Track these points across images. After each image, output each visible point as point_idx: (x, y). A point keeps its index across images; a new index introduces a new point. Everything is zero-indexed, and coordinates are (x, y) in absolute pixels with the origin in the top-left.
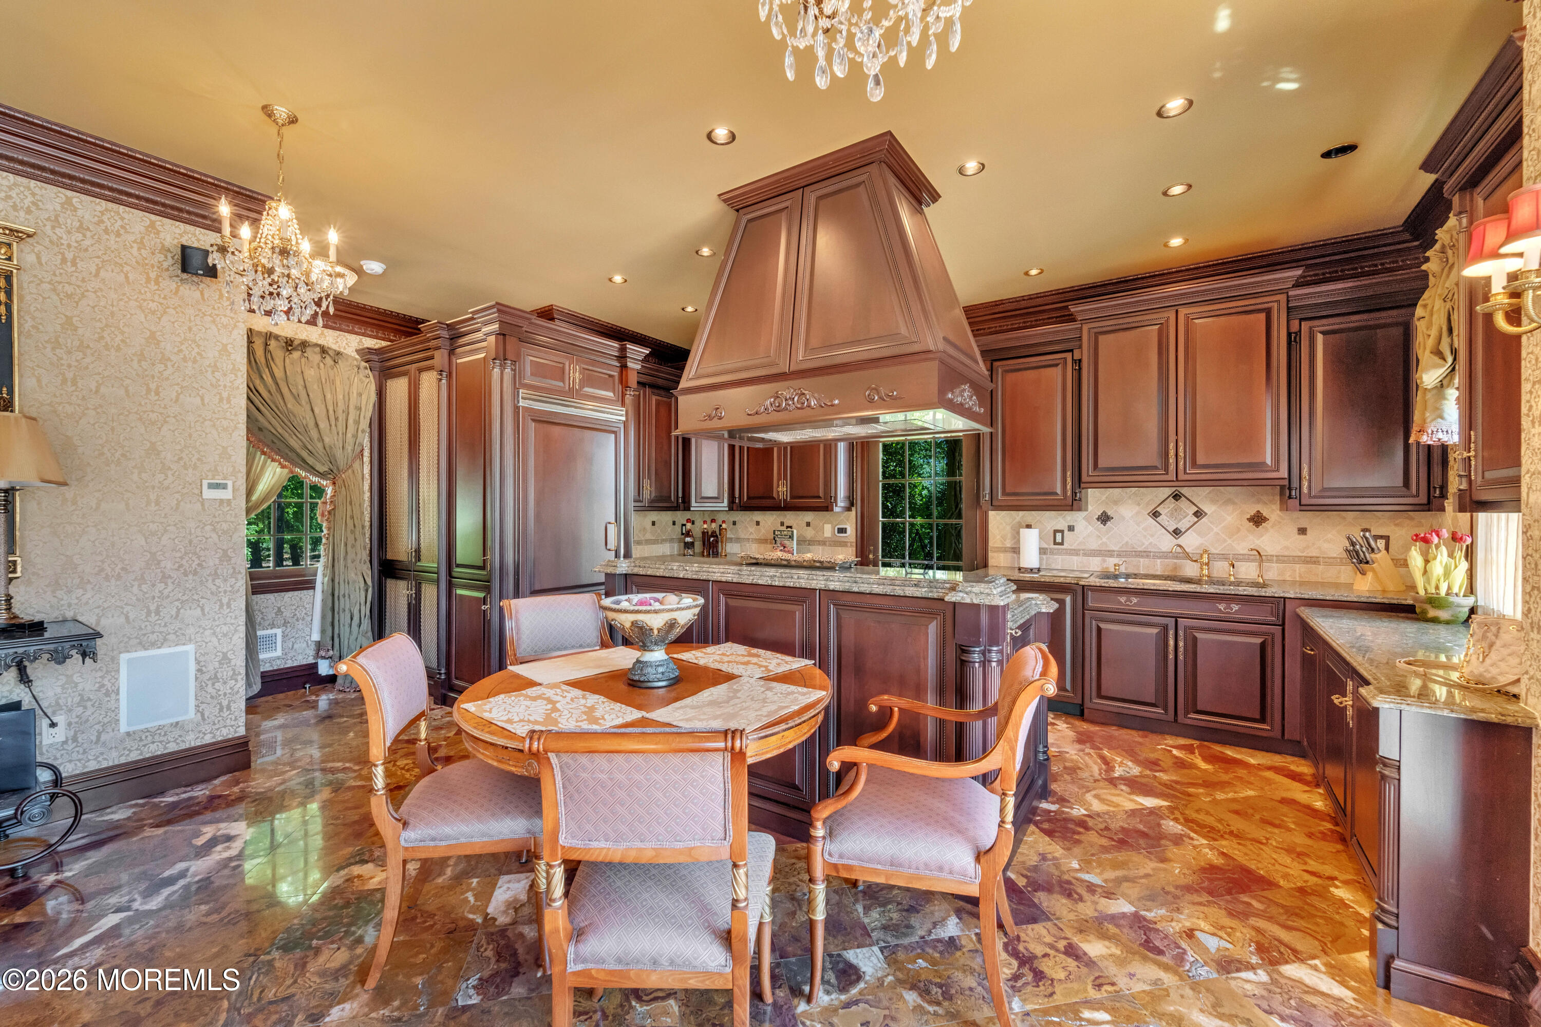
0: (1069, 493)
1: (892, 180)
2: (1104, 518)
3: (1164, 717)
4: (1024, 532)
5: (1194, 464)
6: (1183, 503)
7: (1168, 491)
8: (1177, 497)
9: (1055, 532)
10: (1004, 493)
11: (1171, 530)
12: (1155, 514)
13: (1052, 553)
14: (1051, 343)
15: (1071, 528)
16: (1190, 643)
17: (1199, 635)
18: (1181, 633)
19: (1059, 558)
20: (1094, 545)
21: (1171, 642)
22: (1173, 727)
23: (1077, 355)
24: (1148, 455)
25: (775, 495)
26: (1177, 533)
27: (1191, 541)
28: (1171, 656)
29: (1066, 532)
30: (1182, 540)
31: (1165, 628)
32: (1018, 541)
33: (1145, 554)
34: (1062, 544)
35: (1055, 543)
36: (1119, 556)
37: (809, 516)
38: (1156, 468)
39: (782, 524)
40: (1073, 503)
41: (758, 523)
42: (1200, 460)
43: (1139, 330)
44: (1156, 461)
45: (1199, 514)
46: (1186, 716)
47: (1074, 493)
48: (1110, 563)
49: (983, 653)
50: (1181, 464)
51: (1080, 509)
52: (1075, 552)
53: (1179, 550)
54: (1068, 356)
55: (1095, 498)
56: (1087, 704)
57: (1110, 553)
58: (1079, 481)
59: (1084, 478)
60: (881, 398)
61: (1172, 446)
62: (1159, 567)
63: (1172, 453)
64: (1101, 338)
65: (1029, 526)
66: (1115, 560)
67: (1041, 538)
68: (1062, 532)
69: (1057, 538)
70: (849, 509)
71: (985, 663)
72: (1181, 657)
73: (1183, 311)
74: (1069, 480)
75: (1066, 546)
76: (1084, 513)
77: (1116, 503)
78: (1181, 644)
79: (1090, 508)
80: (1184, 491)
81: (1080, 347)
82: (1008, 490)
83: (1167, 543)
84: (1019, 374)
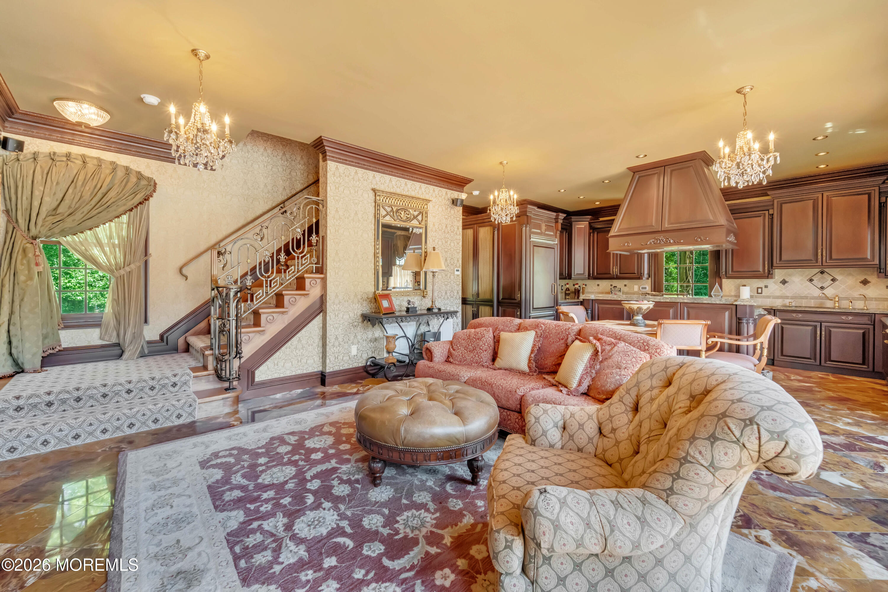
0: (766, 271)
1: (703, 164)
2: (784, 282)
3: (814, 363)
4: (742, 288)
5: (831, 258)
6: (825, 275)
7: (818, 270)
8: (822, 273)
9: (758, 288)
10: (732, 271)
11: (819, 287)
12: (811, 280)
13: (756, 297)
14: (758, 207)
15: (766, 287)
16: (827, 332)
17: (832, 329)
18: (823, 329)
19: (760, 300)
20: (778, 294)
21: (818, 333)
22: (820, 367)
23: (771, 212)
24: (808, 254)
25: (611, 272)
26: (822, 288)
27: (830, 292)
28: (818, 338)
29: (764, 288)
30: (825, 291)
31: (815, 327)
32: (739, 292)
33: (806, 297)
34: (761, 293)
35: (758, 293)
36: (791, 299)
37: (626, 282)
38: (811, 260)
39: (611, 285)
40: (769, 275)
41: (598, 285)
42: (834, 257)
43: (803, 202)
44: (812, 257)
45: (834, 280)
46: (825, 363)
47: (769, 271)
48: (787, 302)
49: (747, 320)
50: (824, 258)
51: (772, 278)
52: (768, 297)
53: (823, 295)
54: (767, 212)
55: (779, 274)
56: (776, 358)
57: (787, 297)
58: (772, 266)
59: (775, 264)
60: (701, 240)
61: (820, 251)
62: (812, 303)
63: (820, 254)
64: (783, 205)
65: (745, 286)
66: (790, 300)
67: (751, 291)
68: (761, 288)
69: (759, 291)
70: (648, 279)
71: (748, 323)
72: (823, 338)
73: (825, 195)
74: (766, 265)
75: (763, 294)
76: (773, 280)
77: (790, 275)
78: (823, 333)
79: (776, 278)
80: (826, 270)
81: (773, 208)
82: (734, 270)
83: (817, 292)
84: (741, 220)
